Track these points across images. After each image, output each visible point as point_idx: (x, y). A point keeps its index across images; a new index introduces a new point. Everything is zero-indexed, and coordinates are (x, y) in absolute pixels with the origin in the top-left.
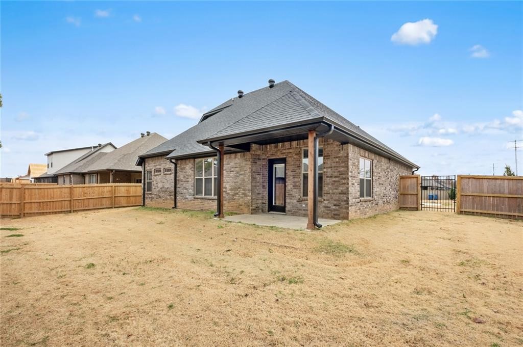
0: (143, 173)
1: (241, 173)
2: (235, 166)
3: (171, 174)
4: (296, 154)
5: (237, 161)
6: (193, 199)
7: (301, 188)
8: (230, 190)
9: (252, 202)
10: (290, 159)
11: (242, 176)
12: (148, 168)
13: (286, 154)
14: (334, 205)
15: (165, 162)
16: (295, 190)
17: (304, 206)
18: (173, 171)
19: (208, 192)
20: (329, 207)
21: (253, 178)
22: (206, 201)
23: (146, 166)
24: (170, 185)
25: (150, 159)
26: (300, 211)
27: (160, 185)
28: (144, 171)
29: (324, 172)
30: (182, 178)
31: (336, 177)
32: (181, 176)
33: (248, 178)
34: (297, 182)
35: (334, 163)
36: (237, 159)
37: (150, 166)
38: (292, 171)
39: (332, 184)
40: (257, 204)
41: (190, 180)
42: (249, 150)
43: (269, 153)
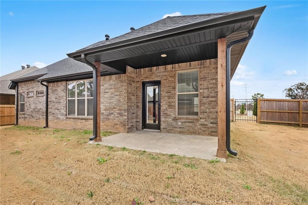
0: (16, 95)
1: (116, 94)
2: (109, 87)
3: (43, 96)
4: (171, 77)
5: (112, 82)
6: (65, 118)
7: (175, 108)
8: (105, 110)
9: (128, 121)
10: (165, 81)
11: (117, 97)
12: (20, 91)
13: (161, 77)
14: (211, 123)
15: (38, 86)
16: (170, 109)
17: (180, 124)
18: (45, 94)
19: (81, 112)
20: (206, 125)
21: (129, 99)
22: (80, 120)
23: (19, 89)
24: (42, 106)
25: (23, 83)
26: (175, 129)
27: (33, 106)
28: (17, 94)
29: (201, 93)
30: (54, 100)
31: (212, 97)
32: (52, 97)
33: (123, 99)
34: (173, 102)
35: (211, 84)
36: (112, 81)
37: (23, 89)
38: (167, 93)
39: (209, 104)
40: (132, 122)
41: (62, 101)
42: (124, 72)
43: (143, 76)
